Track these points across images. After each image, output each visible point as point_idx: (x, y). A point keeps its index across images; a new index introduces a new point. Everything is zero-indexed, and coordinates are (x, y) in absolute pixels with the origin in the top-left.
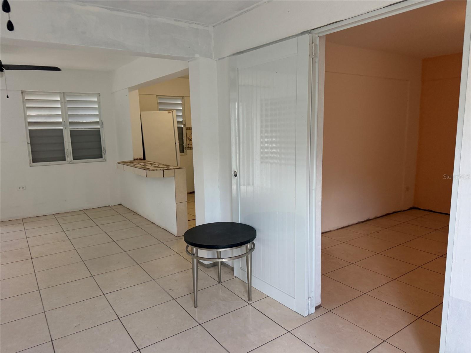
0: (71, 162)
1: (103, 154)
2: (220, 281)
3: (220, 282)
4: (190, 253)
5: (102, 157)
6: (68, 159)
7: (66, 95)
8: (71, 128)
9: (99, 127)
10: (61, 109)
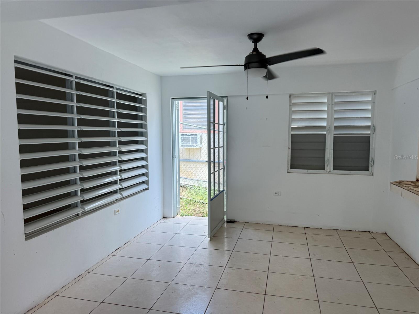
0: (330, 173)
1: (370, 165)
5: (368, 170)
6: (328, 168)
7: (335, 96)
8: (335, 133)
9: (369, 132)
10: (327, 112)
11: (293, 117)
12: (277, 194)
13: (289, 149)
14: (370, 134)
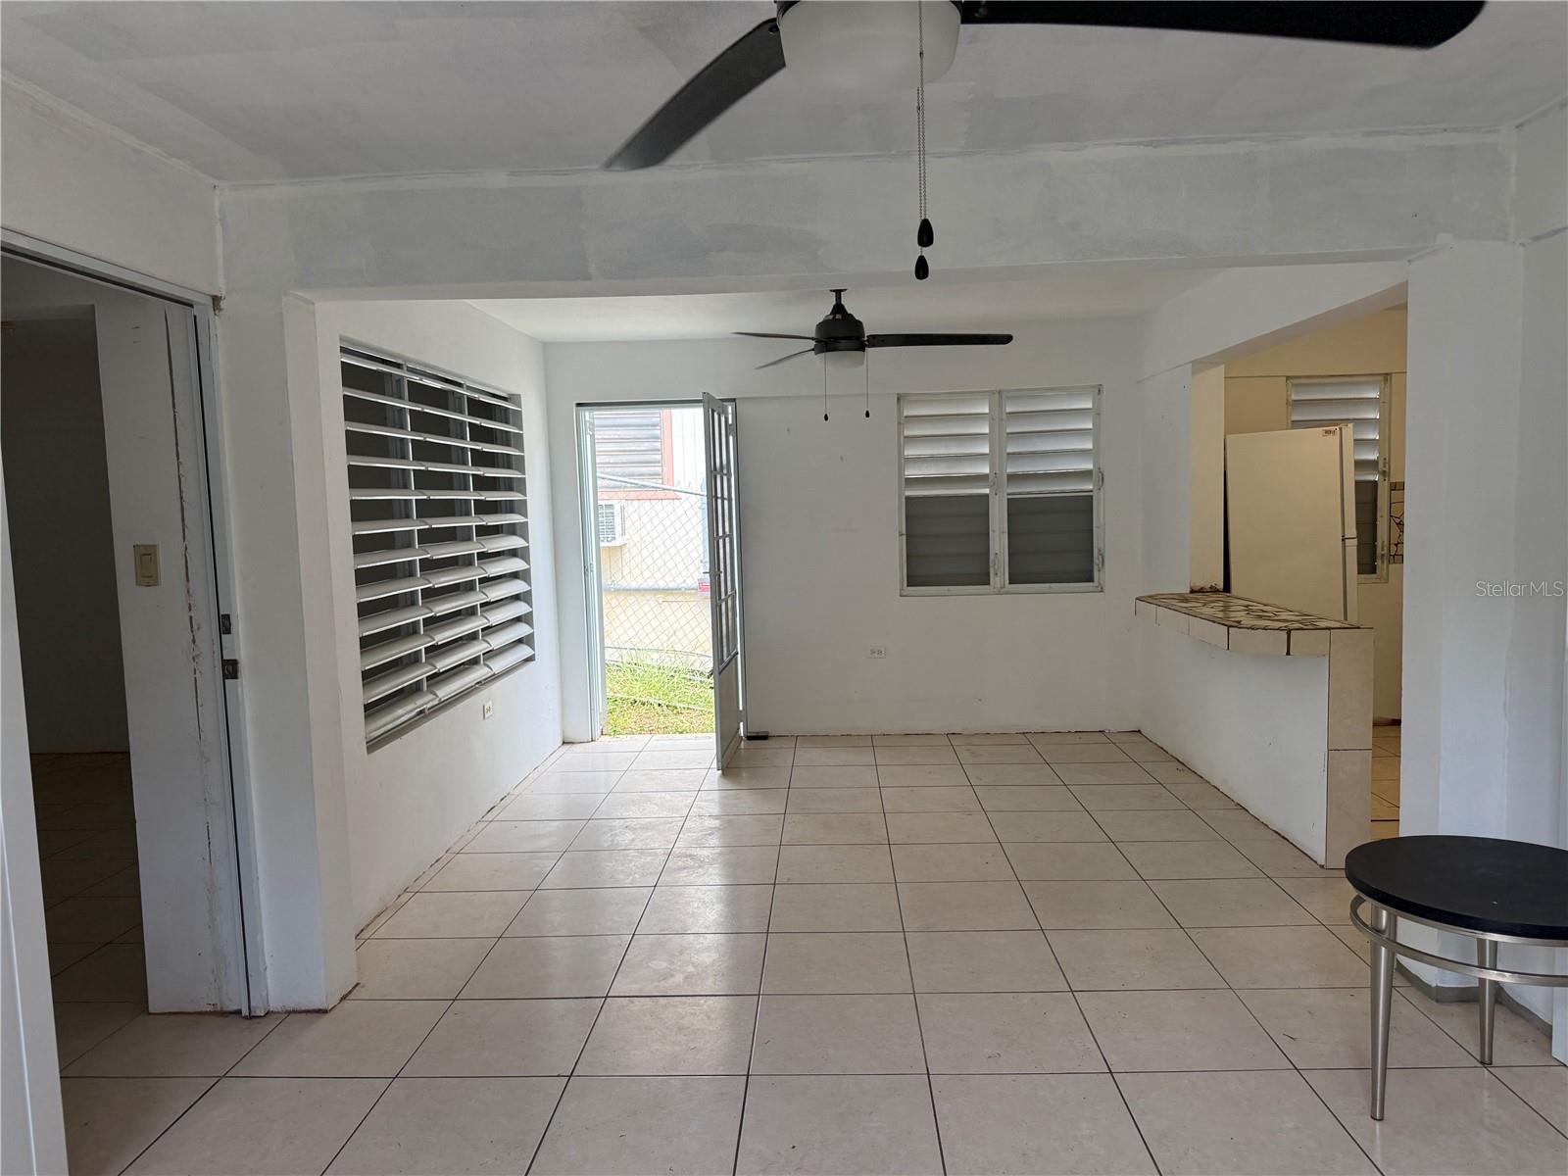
0: (1002, 590)
1: (1095, 568)
2: (1487, 1060)
3: (1486, 1063)
4: (1367, 926)
5: (1091, 580)
6: (997, 579)
7: (1007, 397)
8: (1010, 491)
9: (1091, 487)
10: (989, 437)
11: (909, 452)
12: (876, 655)
13: (901, 535)
14: (1091, 491)
